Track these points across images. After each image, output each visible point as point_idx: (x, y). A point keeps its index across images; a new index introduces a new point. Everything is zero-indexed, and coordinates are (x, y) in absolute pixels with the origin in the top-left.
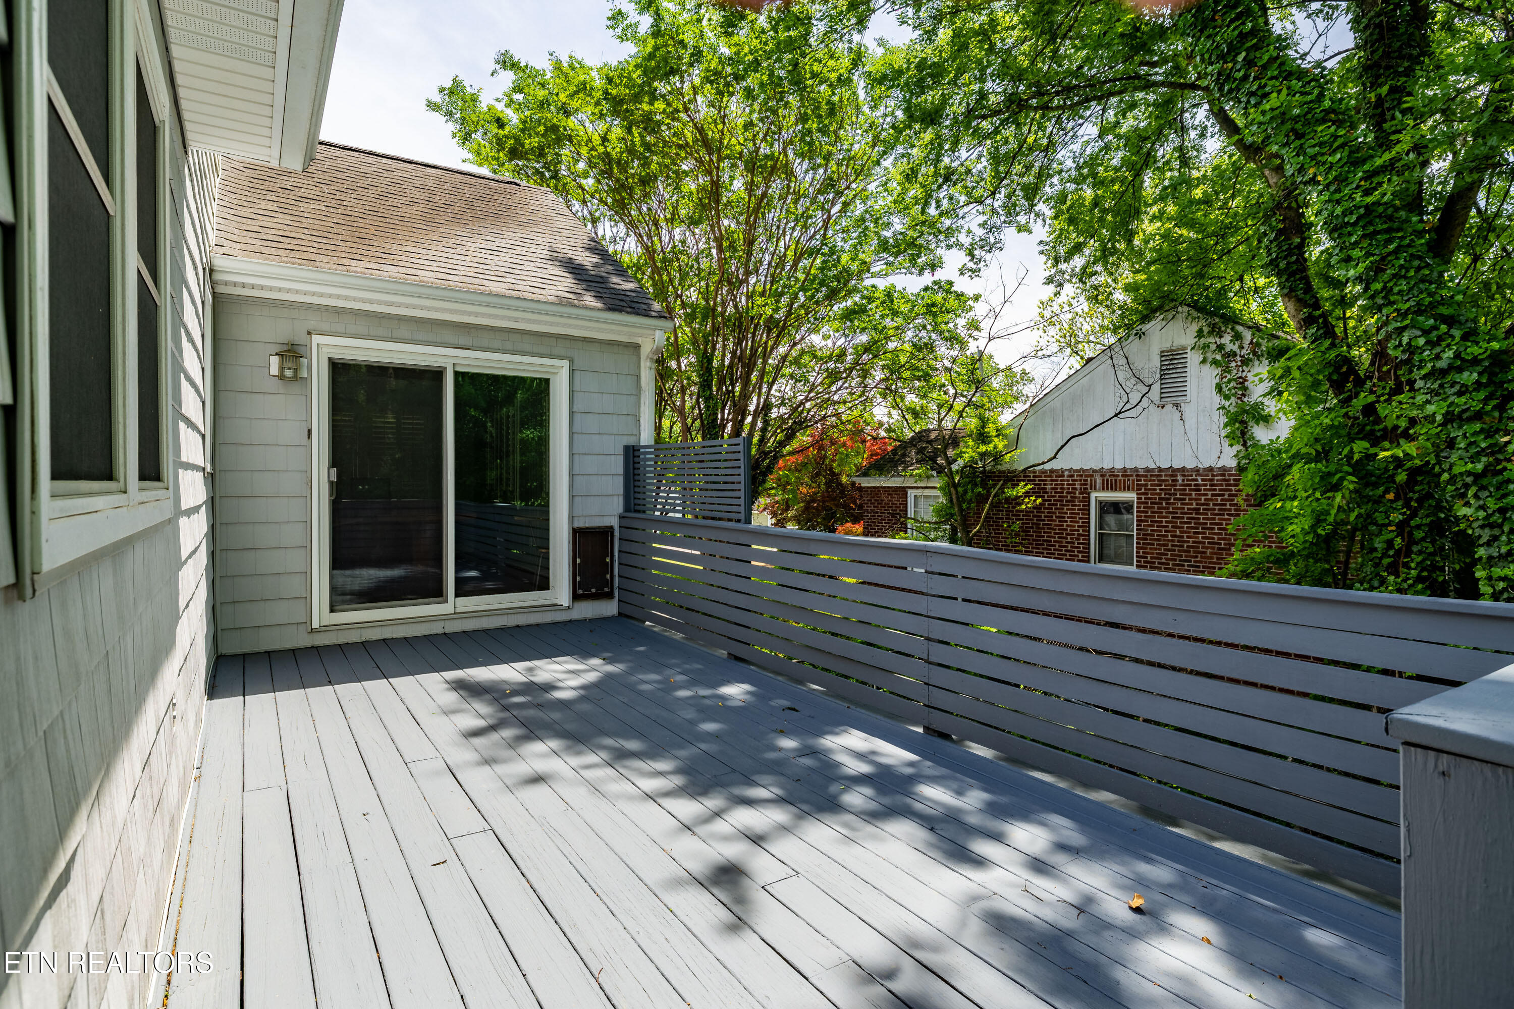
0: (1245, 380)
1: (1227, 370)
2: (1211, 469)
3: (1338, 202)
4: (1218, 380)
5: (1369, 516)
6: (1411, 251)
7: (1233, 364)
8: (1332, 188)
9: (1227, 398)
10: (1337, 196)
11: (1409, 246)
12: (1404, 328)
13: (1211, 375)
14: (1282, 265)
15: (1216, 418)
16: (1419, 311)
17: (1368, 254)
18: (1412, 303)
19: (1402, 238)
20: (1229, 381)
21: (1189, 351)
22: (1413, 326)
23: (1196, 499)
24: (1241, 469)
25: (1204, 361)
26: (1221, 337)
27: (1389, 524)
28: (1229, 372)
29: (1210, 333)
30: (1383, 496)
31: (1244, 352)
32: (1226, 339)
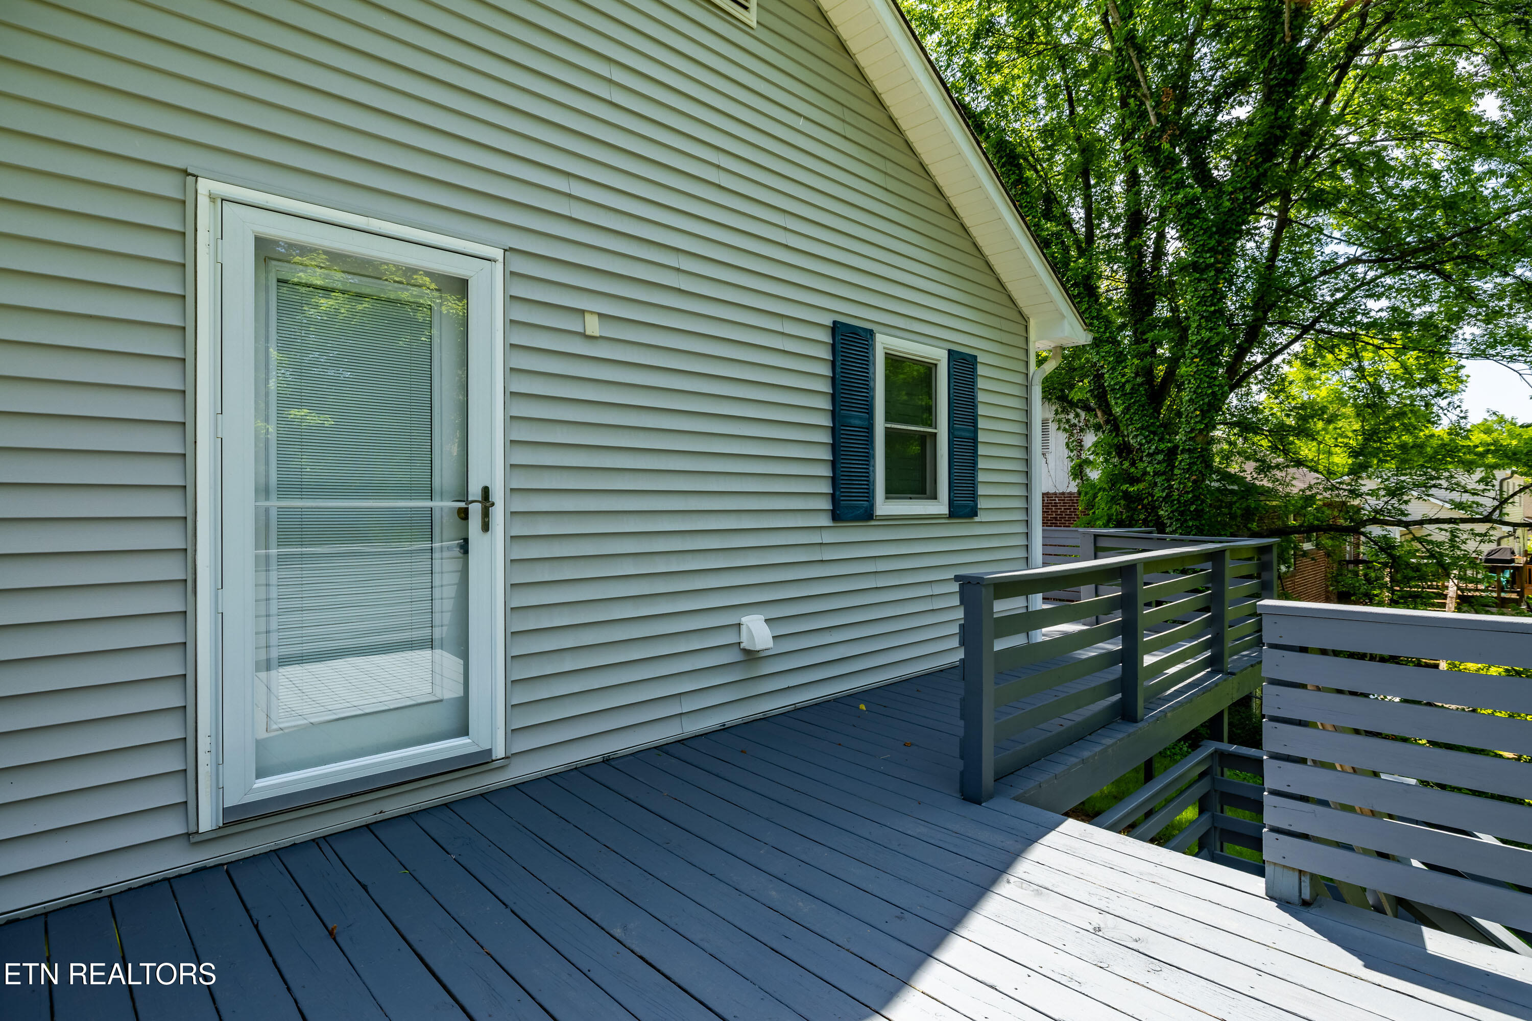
0: (1082, 441)
1: (1072, 435)
2: (1063, 493)
3: (1112, 379)
4: (1067, 440)
5: (1132, 516)
6: (1140, 403)
7: (1075, 431)
8: (1110, 372)
9: (1072, 451)
10: (1112, 376)
11: (1139, 400)
12: (1138, 435)
13: (1063, 437)
14: (1096, 393)
15: (1066, 463)
16: (1142, 428)
17: (1124, 403)
18: (1140, 425)
19: (1136, 397)
20: (1073, 441)
21: (1050, 422)
22: (1141, 434)
23: (1055, 512)
24: (1079, 493)
25: (1059, 429)
26: (1068, 415)
27: (1140, 520)
28: (1073, 436)
29: (1062, 412)
30: (1137, 507)
31: (1081, 424)
32: (1071, 416)
